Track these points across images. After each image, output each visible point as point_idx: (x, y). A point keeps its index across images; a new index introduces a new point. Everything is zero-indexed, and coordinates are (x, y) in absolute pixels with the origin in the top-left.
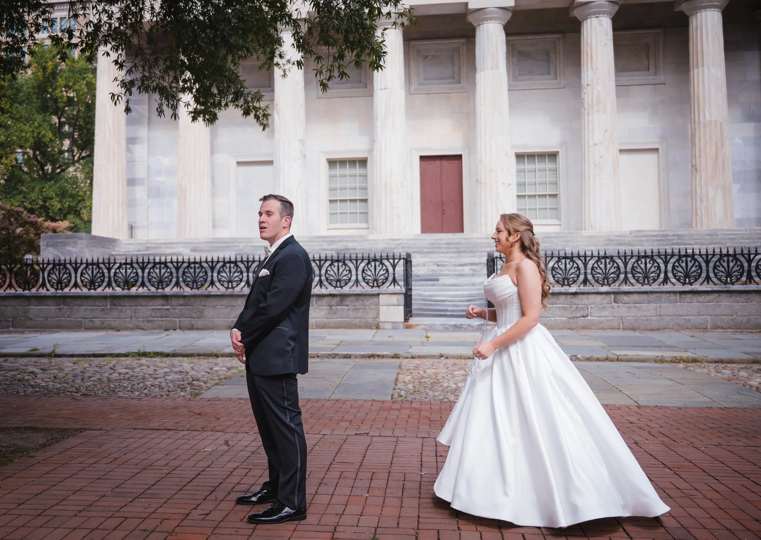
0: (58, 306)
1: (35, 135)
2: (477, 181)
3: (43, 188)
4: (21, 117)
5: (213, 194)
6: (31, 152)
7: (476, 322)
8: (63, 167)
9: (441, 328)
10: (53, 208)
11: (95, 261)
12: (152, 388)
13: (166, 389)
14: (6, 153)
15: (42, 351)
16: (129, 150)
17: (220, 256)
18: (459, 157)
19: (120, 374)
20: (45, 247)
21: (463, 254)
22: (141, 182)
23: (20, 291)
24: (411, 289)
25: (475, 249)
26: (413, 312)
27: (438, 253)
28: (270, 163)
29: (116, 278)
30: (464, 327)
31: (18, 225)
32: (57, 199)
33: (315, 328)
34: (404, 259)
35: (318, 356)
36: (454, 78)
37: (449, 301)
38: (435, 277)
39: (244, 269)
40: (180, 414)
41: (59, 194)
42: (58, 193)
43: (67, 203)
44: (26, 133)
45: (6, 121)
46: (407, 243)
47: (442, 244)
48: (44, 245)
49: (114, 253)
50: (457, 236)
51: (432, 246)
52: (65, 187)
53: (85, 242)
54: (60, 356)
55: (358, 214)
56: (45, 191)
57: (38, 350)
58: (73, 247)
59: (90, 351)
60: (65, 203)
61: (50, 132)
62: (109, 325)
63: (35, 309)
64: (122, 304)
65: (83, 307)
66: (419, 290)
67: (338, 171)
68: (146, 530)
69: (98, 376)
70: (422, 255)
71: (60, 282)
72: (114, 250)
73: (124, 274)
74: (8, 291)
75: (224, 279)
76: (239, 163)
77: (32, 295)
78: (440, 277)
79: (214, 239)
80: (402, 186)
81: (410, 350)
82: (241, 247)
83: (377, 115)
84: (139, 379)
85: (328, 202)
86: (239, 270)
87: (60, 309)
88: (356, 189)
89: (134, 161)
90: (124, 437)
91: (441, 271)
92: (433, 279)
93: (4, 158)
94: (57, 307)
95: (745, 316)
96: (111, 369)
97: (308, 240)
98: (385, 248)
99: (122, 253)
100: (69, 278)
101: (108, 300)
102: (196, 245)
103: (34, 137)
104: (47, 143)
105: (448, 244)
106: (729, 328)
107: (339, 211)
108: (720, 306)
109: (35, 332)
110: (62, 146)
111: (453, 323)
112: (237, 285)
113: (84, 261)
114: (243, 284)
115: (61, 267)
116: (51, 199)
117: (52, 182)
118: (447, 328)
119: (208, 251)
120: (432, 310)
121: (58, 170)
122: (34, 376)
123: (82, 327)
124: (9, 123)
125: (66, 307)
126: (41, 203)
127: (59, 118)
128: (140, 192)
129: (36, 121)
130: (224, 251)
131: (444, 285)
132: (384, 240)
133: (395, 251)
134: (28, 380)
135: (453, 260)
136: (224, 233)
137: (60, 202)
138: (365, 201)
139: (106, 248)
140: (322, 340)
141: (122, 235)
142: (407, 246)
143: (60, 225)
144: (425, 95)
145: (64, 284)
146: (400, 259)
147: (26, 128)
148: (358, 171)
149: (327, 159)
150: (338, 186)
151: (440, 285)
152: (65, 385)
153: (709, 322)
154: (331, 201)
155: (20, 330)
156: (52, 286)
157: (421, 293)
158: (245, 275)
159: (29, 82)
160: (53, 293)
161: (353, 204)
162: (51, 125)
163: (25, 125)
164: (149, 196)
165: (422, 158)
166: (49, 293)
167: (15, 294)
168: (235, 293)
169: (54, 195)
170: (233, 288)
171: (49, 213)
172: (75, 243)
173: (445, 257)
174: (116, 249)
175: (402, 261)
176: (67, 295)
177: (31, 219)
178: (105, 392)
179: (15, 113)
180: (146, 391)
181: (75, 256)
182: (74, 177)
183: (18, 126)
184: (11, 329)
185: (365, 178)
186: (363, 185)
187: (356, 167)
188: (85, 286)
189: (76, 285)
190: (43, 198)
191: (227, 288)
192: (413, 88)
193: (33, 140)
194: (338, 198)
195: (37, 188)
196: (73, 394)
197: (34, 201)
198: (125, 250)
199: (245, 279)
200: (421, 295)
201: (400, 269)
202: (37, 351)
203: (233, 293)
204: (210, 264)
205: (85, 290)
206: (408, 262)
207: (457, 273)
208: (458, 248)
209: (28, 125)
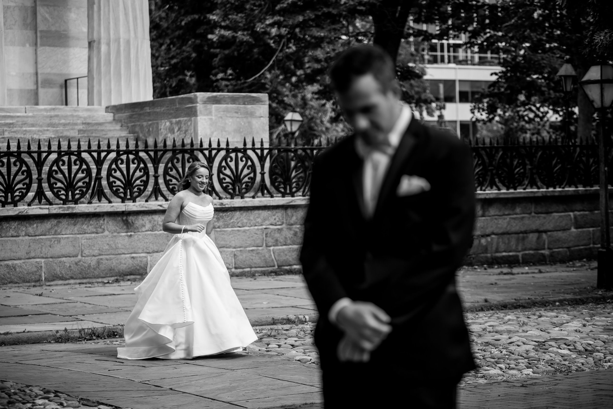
95: (94, 256)
106: (72, 278)
108: (59, 241)
153: (44, 270)
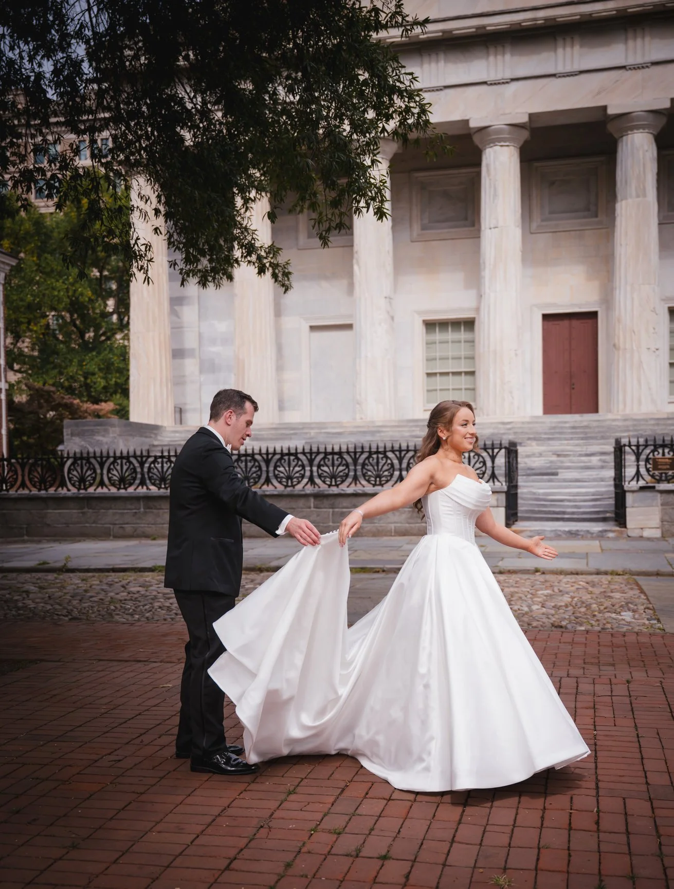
0: (82, 509)
1: (70, 294)
2: (614, 345)
3: (83, 361)
4: (52, 271)
5: (280, 368)
6: (68, 316)
7: (596, 527)
8: (109, 334)
9: (552, 535)
10: (95, 386)
11: (125, 454)
12: (159, 610)
13: (174, 611)
14: (35, 318)
15: (52, 565)
16: (174, 312)
17: (284, 446)
18: (593, 315)
19: (129, 593)
20: (69, 437)
21: (591, 441)
22: (190, 353)
23: (35, 492)
24: (516, 487)
25: (608, 434)
26: (519, 515)
27: (560, 439)
28: (349, 327)
29: (151, 475)
30: (582, 533)
31: (49, 408)
32: (101, 375)
33: (394, 536)
34: (505, 448)
35: (384, 571)
36: (589, 210)
37: (569, 501)
38: (554, 471)
39: (306, 462)
40: (166, 642)
41: (103, 369)
42: (102, 366)
43: (114, 380)
44: (59, 291)
45: (33, 275)
46: (521, 428)
47: (566, 428)
48: (68, 435)
49: (156, 443)
50: (588, 418)
51: (553, 431)
52: (110, 359)
53: (117, 429)
54: (73, 571)
55: (463, 391)
56: (86, 365)
57: (48, 563)
58: (104, 436)
59: (110, 565)
60: (111, 380)
61: (89, 289)
62: (144, 533)
63: (54, 514)
64: (158, 507)
65: (111, 511)
66: (532, 486)
67: (438, 336)
68: (37, 779)
69: (101, 596)
70: (540, 442)
71: (82, 480)
72: (156, 440)
73: (160, 469)
74: (21, 492)
75: (282, 475)
76: (313, 328)
77: (49, 496)
78: (559, 471)
79: (280, 424)
80: (516, 355)
81: (500, 564)
82: (312, 434)
83: (484, 263)
84: (147, 600)
85: (425, 376)
86: (300, 463)
87: (83, 513)
88: (460, 358)
89: (182, 327)
90: (80, 670)
91: (562, 462)
92: (549, 473)
93: (32, 324)
94: (79, 511)
96: (123, 587)
97: (397, 424)
98: (493, 434)
99: (166, 443)
100: (94, 475)
101: (142, 503)
102: (257, 433)
103: (68, 297)
104: (86, 304)
105: (574, 428)
107: (438, 388)
109: (55, 541)
110: (105, 308)
111: (567, 529)
112: (299, 482)
113: (111, 454)
114: (305, 480)
115: (84, 462)
116: (93, 374)
117: (94, 353)
118: (560, 536)
119: (271, 439)
120: (546, 512)
121: (103, 338)
122: (25, 596)
123: (110, 535)
124: (38, 278)
125: (90, 511)
126: (82, 379)
127: (101, 272)
128: (190, 366)
129: (71, 275)
130: (291, 439)
131: (565, 480)
132: (492, 423)
133: (505, 437)
134: (17, 600)
135: (578, 449)
136: (293, 417)
137: (105, 378)
138: (472, 373)
139: (146, 437)
140: (397, 550)
141: (167, 421)
142: (520, 431)
143: (103, 407)
144: (550, 234)
145: (87, 483)
146: (501, 449)
147: (59, 285)
148: (463, 335)
149: (424, 321)
150: (438, 355)
151: (559, 481)
152: (57, 607)
154: (429, 375)
155: (35, 538)
156: (73, 485)
157: (534, 491)
158: (308, 468)
159: (60, 226)
160: (74, 493)
161: (457, 378)
162: (90, 281)
163: (58, 281)
164: (201, 372)
165: (546, 317)
166: (69, 494)
167: (28, 494)
168: (296, 492)
169: (96, 370)
170: (293, 486)
171: (92, 392)
172: (106, 431)
173: (568, 445)
174: (159, 438)
175: (503, 451)
176: (92, 495)
177: (65, 401)
178: (100, 615)
179: (43, 265)
180: (147, 615)
181: (106, 447)
182: (122, 346)
183: (49, 282)
184: (26, 538)
185: (472, 344)
186: (469, 353)
187: (460, 330)
188: (113, 485)
189: (102, 484)
190: (84, 373)
191: (286, 486)
192: (534, 225)
193: (68, 300)
194: (438, 371)
195: (75, 360)
196: (62, 617)
197: (72, 377)
198: (169, 439)
199: (308, 474)
200: (534, 494)
201: (501, 460)
202: (47, 565)
203: (292, 493)
204: (265, 456)
205: (114, 490)
206: (512, 451)
207: (582, 464)
208: (586, 433)
209: (61, 281)
